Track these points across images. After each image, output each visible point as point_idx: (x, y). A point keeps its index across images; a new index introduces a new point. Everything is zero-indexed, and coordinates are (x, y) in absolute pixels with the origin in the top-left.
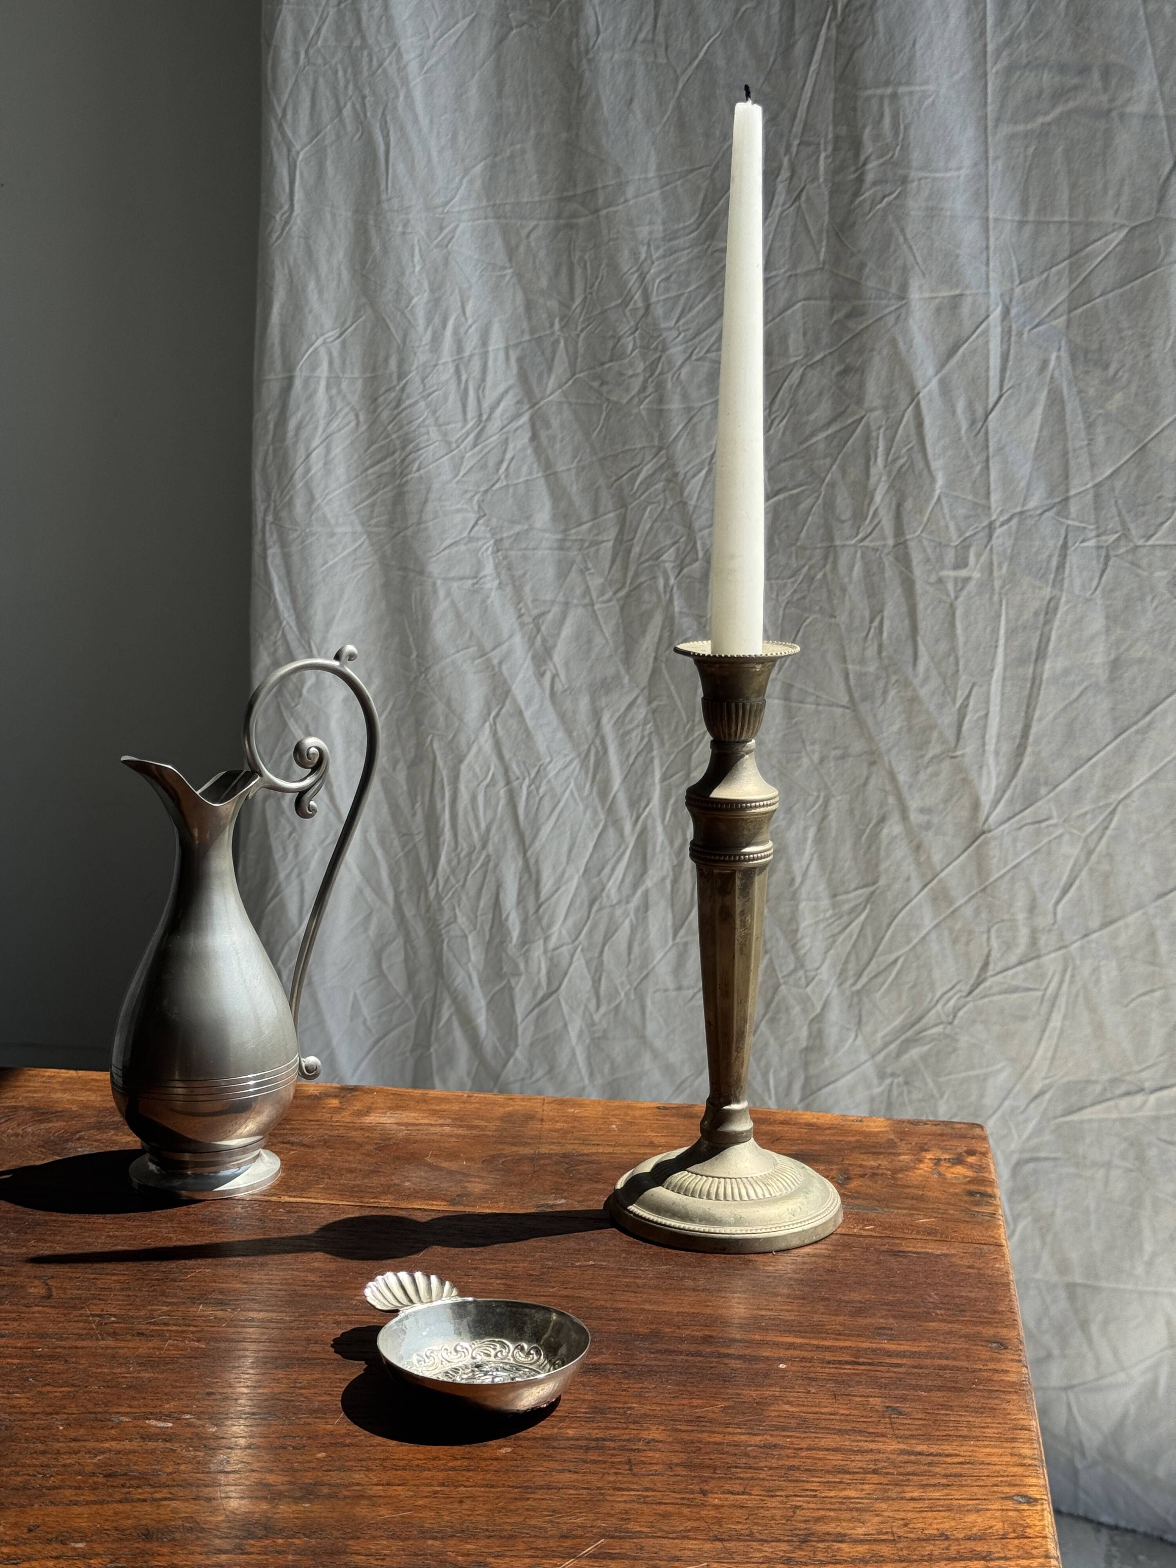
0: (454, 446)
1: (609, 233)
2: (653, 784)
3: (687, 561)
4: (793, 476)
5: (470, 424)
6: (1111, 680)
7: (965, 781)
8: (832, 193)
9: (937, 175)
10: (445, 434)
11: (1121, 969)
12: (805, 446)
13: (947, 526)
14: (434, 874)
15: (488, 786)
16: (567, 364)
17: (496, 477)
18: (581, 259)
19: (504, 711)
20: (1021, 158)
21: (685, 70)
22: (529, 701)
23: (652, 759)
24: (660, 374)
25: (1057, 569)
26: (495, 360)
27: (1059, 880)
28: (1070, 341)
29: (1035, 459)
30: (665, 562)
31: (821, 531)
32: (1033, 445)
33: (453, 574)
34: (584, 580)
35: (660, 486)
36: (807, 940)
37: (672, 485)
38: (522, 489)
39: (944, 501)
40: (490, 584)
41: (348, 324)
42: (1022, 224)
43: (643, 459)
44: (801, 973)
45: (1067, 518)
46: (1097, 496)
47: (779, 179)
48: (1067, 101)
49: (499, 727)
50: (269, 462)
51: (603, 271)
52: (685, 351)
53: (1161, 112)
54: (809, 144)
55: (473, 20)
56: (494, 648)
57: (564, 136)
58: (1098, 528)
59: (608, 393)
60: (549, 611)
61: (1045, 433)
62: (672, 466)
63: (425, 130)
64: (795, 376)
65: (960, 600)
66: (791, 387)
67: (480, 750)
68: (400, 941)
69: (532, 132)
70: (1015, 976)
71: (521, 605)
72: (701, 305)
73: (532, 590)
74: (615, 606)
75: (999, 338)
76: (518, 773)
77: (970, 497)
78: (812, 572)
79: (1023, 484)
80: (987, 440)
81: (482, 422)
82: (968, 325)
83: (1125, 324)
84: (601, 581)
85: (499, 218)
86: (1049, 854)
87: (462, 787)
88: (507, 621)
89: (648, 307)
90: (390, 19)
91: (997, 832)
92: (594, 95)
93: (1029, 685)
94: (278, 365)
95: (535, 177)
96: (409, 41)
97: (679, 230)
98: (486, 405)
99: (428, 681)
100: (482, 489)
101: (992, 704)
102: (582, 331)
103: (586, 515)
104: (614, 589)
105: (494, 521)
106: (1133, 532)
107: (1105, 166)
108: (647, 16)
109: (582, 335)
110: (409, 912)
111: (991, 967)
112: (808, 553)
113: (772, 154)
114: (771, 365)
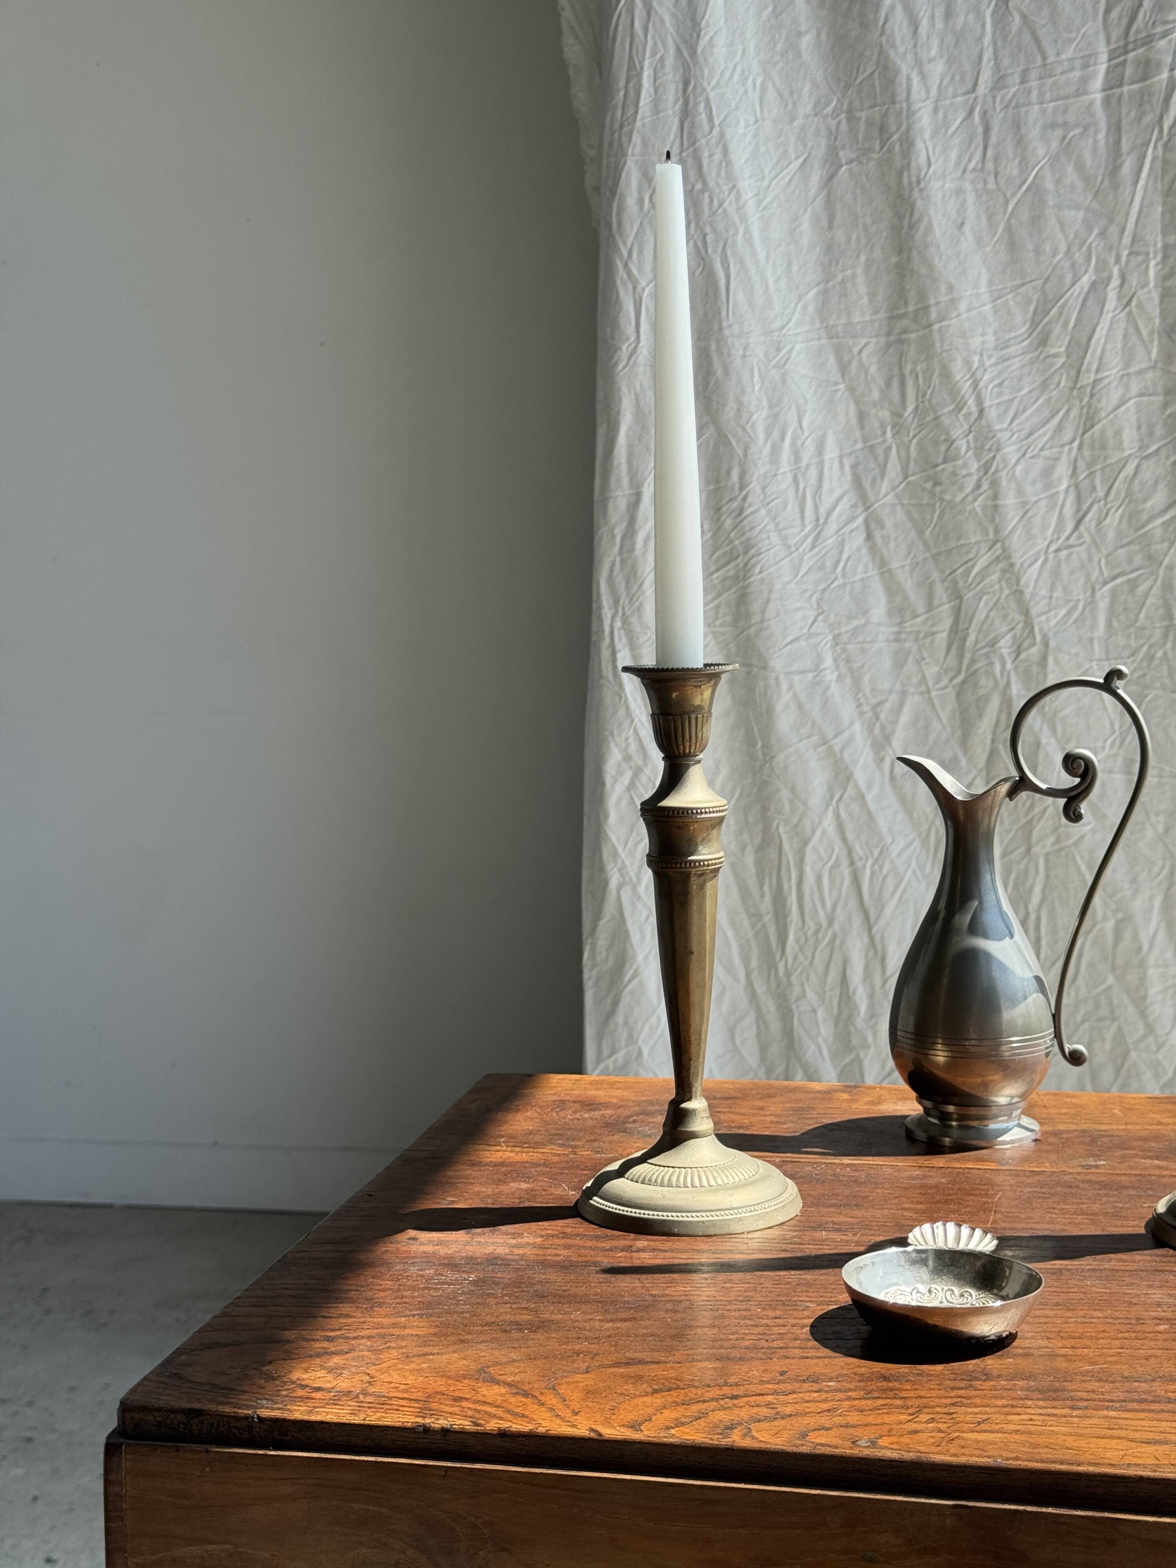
0: (793, 549)
1: (942, 346)
3: (1025, 645)
4: (1130, 561)
5: (808, 529)
8: (1162, 297)
10: (785, 538)
12: (1142, 531)
14: (783, 952)
15: (832, 867)
16: (899, 469)
17: (833, 576)
18: (913, 370)
19: (846, 795)
21: (1013, 195)
22: (870, 785)
24: (995, 472)
26: (831, 468)
30: (1001, 648)
31: (1161, 611)
33: (794, 668)
34: (921, 671)
35: (995, 577)
36: (1157, 1007)
37: (1008, 575)
38: (858, 585)
40: (831, 676)
43: (978, 553)
47: (1110, 287)
49: (842, 811)
50: (615, 573)
51: (936, 380)
52: (1019, 450)
54: (1137, 254)
55: (805, 161)
56: (835, 737)
57: (895, 259)
59: (941, 492)
60: (886, 700)
62: (1008, 557)
63: (763, 262)
64: (1130, 468)
66: (1126, 478)
67: (824, 833)
68: (752, 1016)
69: (863, 258)
71: (860, 695)
72: (1034, 407)
73: (871, 679)
74: (951, 692)
76: (861, 853)
78: (1152, 651)
81: (819, 526)
84: (936, 669)
85: (832, 338)
87: (808, 869)
88: (847, 710)
89: (981, 412)
90: (729, 164)
92: (926, 220)
94: (625, 482)
95: (865, 299)
96: (747, 182)
97: (1010, 339)
98: (822, 510)
99: (772, 769)
100: (821, 587)
102: (914, 436)
103: (920, 608)
104: (951, 675)
105: (832, 618)
108: (976, 147)
109: (915, 441)
110: (760, 988)
112: (1147, 633)
113: (1102, 265)
114: (1106, 458)
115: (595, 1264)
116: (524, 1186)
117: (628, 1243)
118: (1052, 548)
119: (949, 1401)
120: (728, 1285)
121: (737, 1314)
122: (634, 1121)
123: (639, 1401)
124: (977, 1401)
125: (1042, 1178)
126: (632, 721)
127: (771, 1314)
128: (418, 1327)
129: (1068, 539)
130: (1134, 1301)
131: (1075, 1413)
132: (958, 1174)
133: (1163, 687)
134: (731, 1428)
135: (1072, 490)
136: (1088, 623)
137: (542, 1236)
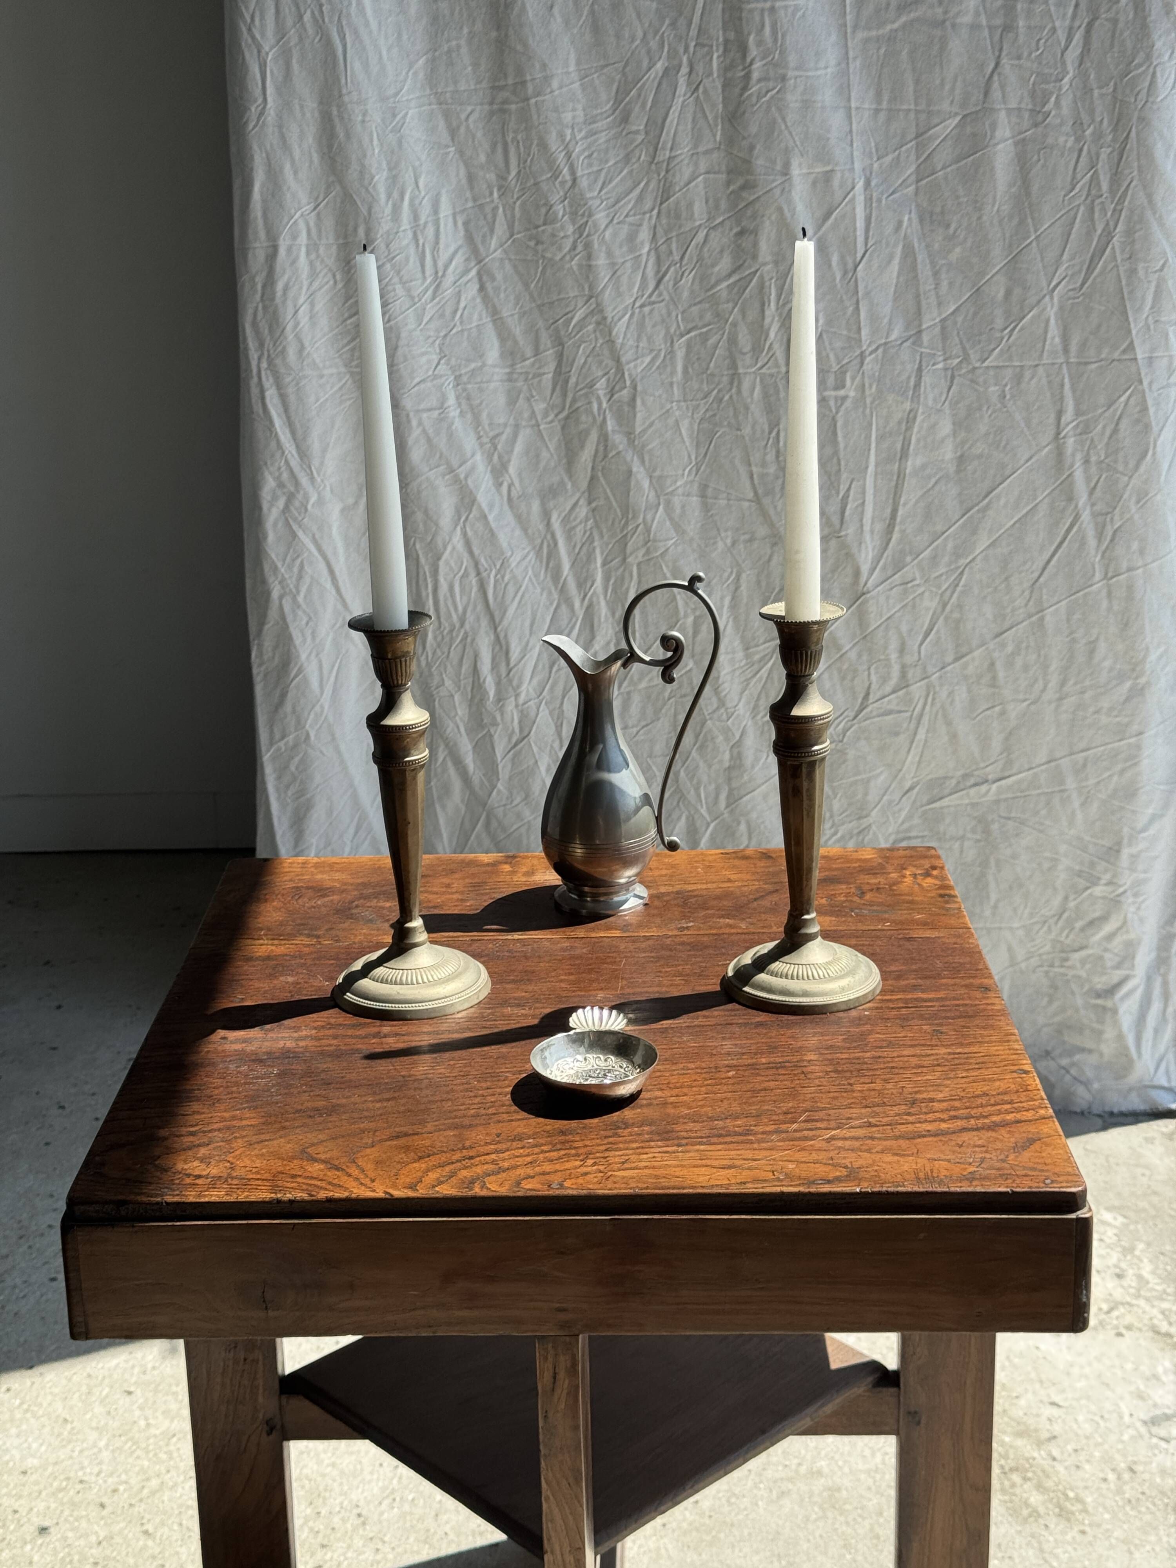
0: (416, 300)
1: (539, 116)
2: (596, 568)
3: (617, 388)
4: (701, 317)
5: (428, 281)
6: (958, 471)
7: (849, 555)
8: (725, 86)
9: (810, 74)
10: (408, 290)
11: (969, 691)
12: (711, 292)
13: (828, 356)
14: (424, 648)
15: (462, 577)
16: (505, 227)
17: (453, 324)
18: (514, 139)
19: (471, 516)
20: (875, 57)
22: (491, 506)
23: (594, 549)
24: (587, 236)
25: (915, 387)
26: (446, 225)
27: (922, 627)
28: (918, 206)
29: (895, 300)
30: (598, 390)
31: (727, 362)
32: (893, 290)
33: (422, 406)
34: (531, 406)
35: (591, 328)
37: (601, 326)
38: (474, 332)
39: (825, 336)
40: (454, 413)
41: (321, 198)
42: (877, 111)
43: (576, 306)
44: (722, 710)
45: (920, 346)
46: (943, 328)
47: (680, 74)
48: (910, 12)
49: (468, 529)
50: (259, 318)
51: (534, 149)
52: (608, 215)
53: (984, 23)
54: (703, 45)
56: (460, 466)
57: (494, 34)
58: (945, 354)
59: (543, 251)
60: (502, 433)
61: (901, 279)
62: (602, 311)
63: (375, 32)
64: (701, 237)
65: (840, 414)
66: (697, 245)
67: (454, 548)
69: (466, 30)
70: (889, 702)
71: (480, 428)
72: (619, 179)
73: (489, 415)
74: (557, 425)
75: (863, 205)
76: (486, 566)
77: (845, 332)
78: (721, 395)
79: (886, 320)
80: (856, 286)
81: (438, 279)
82: (839, 194)
83: (961, 192)
84: (543, 406)
85: (441, 104)
86: (914, 607)
87: (441, 579)
88: (469, 442)
89: (574, 180)
91: (873, 593)
93: (895, 478)
94: (262, 234)
95: (470, 68)
97: (597, 115)
98: (440, 264)
99: (408, 494)
100: (442, 334)
101: (867, 494)
102: (518, 199)
103: (529, 352)
104: (556, 411)
105: (453, 362)
106: (972, 356)
107: (941, 64)
109: (519, 203)
111: (871, 696)
112: (716, 379)
113: (673, 54)
114: (680, 227)
115: (358, 1051)
116: (290, 979)
117: (376, 1030)
118: (637, 304)
119: (604, 1148)
120: (452, 1063)
121: (461, 1087)
122: (357, 906)
123: (411, 1166)
124: (621, 1146)
125: (650, 942)
126: (283, 453)
127: (484, 1085)
128: (250, 1118)
129: (650, 296)
130: (714, 1052)
131: (680, 1149)
132: (595, 943)
133: (729, 425)
134: (472, 1182)
135: (653, 253)
136: (669, 369)
137: (315, 1028)
